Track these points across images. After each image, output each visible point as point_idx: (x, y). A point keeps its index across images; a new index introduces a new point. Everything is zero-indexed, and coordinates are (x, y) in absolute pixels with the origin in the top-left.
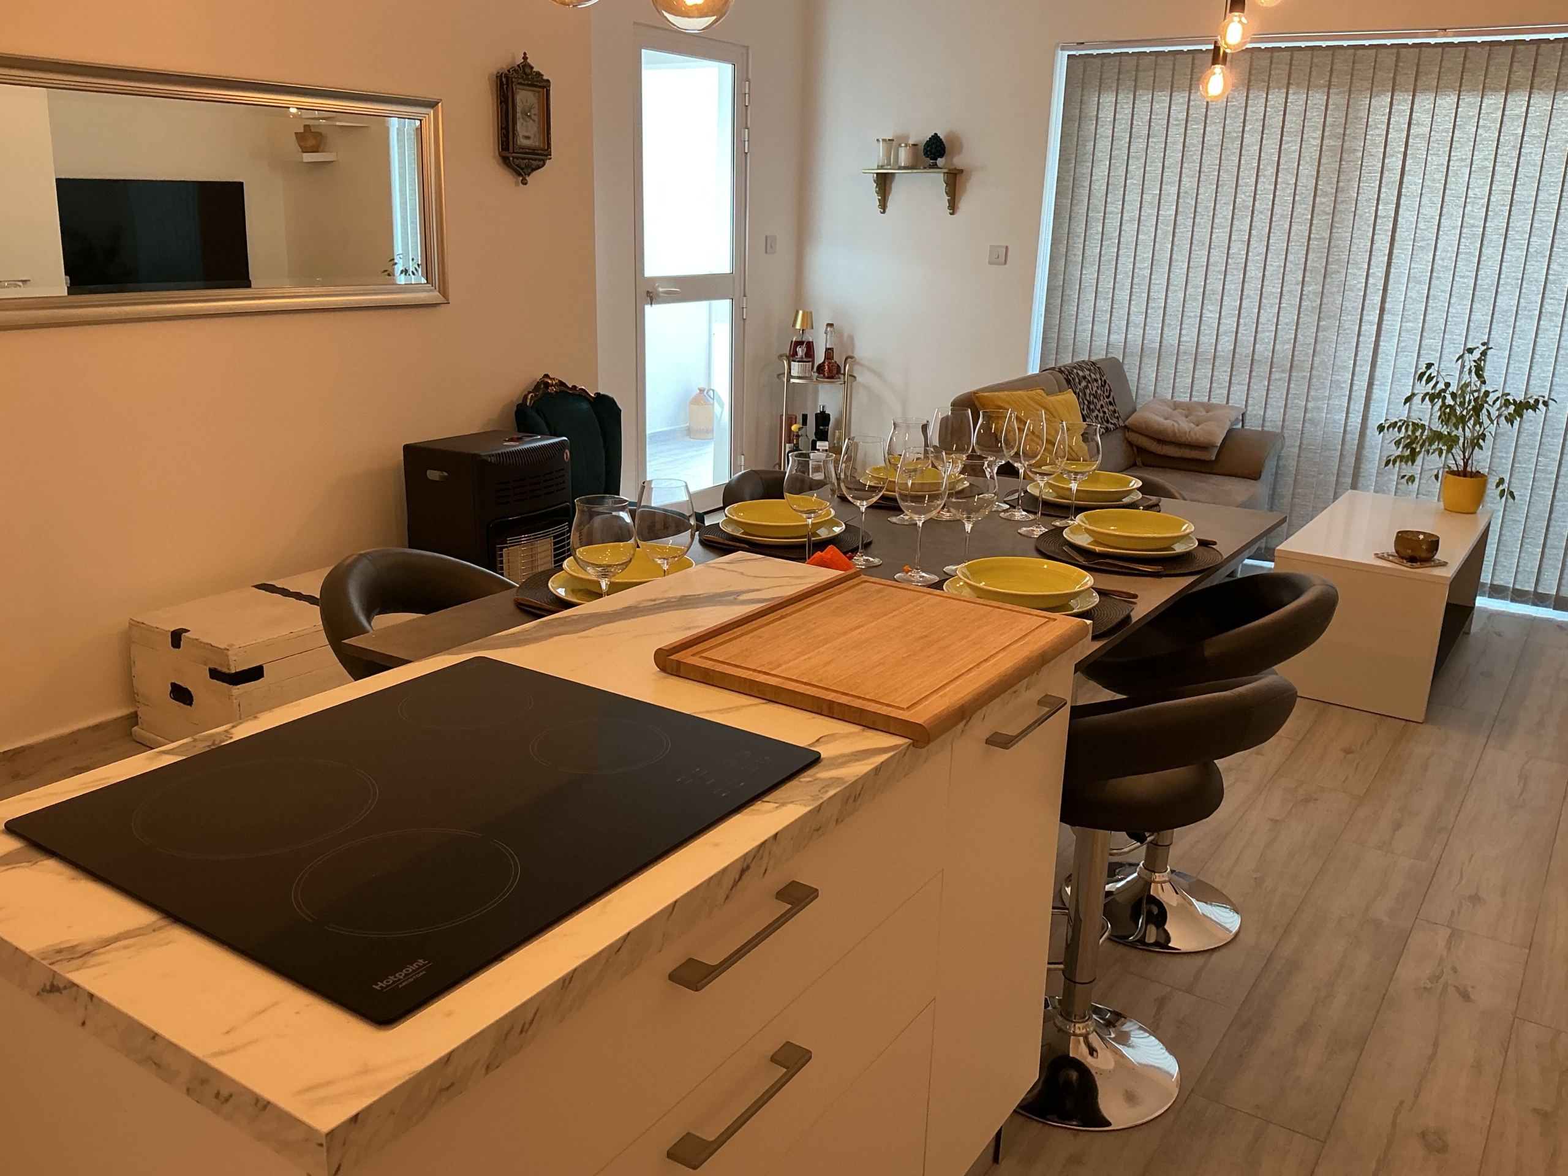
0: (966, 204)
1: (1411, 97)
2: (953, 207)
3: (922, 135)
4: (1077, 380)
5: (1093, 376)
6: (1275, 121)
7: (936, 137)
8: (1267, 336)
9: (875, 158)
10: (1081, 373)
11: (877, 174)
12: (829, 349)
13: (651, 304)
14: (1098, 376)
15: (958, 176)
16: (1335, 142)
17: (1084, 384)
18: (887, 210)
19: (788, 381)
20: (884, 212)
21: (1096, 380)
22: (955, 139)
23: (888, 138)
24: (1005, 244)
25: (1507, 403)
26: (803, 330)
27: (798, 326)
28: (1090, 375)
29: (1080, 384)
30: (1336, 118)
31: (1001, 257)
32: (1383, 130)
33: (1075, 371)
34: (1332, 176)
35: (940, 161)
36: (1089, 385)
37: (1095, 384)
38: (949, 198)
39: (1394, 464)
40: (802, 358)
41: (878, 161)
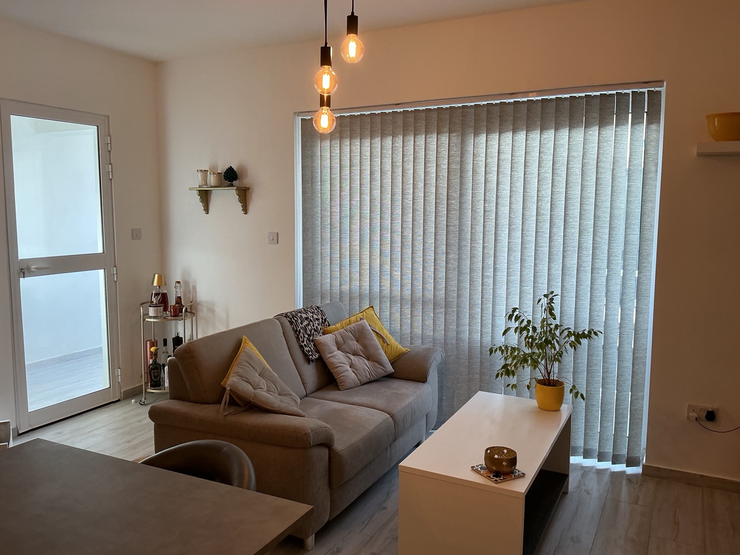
0: (252, 207)
1: (498, 137)
2: (245, 210)
3: (222, 168)
4: (299, 321)
5: (315, 317)
6: (421, 154)
7: (231, 169)
8: (430, 286)
9: (197, 181)
10: (304, 316)
11: (199, 190)
12: (178, 297)
13: (24, 277)
14: (320, 317)
15: (247, 191)
16: (456, 166)
17: (306, 323)
18: (210, 212)
19: (144, 320)
20: (208, 213)
21: (318, 319)
22: (243, 170)
23: (203, 169)
24: (277, 232)
25: (570, 334)
26: (159, 287)
27: (155, 284)
28: (312, 316)
29: (302, 324)
30: (455, 151)
31: (276, 238)
32: (483, 158)
33: (299, 314)
34: (456, 187)
35: (234, 183)
36: (311, 323)
37: (317, 322)
38: (242, 204)
39: (501, 376)
40: (156, 304)
41: (199, 183)
